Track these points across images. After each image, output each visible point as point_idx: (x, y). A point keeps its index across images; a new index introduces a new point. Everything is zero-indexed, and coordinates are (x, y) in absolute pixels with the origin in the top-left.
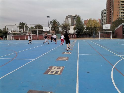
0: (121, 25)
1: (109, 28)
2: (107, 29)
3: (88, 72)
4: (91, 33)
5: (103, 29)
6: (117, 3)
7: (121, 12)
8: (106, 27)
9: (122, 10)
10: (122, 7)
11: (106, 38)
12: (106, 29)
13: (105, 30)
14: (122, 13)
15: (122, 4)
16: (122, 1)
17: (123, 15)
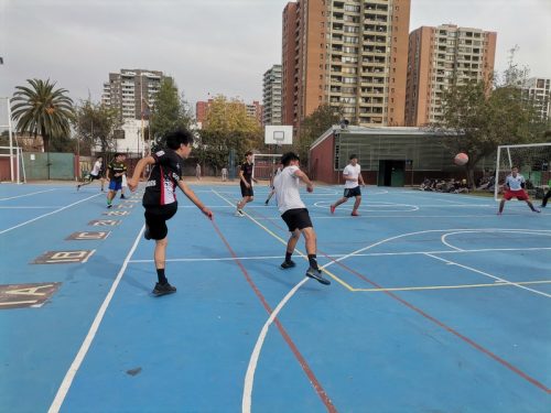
0: (329, 133)
1: (289, 140)
2: (280, 143)
4: (221, 156)
5: (267, 142)
6: (318, 50)
7: (330, 83)
8: (278, 135)
9: (333, 77)
10: (333, 66)
12: (275, 142)
13: (274, 148)
14: (335, 89)
15: (334, 56)
16: (334, 46)
17: (338, 98)
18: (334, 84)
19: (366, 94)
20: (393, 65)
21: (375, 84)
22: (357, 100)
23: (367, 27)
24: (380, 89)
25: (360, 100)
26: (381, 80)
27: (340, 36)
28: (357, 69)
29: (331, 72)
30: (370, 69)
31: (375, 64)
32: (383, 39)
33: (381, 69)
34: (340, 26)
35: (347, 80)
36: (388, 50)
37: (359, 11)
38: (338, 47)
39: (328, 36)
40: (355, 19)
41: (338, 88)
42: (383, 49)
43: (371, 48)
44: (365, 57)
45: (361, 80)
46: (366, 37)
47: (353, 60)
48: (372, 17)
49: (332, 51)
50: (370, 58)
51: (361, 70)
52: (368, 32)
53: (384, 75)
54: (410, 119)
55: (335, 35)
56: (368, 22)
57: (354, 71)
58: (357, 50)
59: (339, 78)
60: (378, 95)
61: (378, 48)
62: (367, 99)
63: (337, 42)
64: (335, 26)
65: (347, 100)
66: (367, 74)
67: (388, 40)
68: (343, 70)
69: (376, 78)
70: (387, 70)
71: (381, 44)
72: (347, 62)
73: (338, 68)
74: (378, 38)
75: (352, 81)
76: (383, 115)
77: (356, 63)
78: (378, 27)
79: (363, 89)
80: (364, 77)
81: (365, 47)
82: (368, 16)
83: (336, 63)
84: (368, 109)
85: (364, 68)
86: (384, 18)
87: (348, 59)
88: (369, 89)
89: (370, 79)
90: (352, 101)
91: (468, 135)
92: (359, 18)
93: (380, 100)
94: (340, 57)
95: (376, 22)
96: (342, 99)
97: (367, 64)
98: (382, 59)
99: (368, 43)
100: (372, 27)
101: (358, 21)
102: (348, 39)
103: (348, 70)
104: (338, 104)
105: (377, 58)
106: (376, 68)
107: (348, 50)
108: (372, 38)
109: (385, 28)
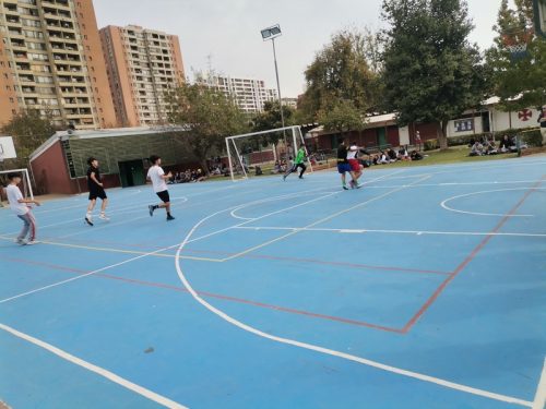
0: (53, 140)
2: (1, 157)
7: (20, 83)
9: (21, 75)
10: (18, 64)
14: (28, 90)
15: (16, 52)
16: (13, 40)
17: (35, 99)
18: (25, 84)
19: (68, 94)
20: (90, 65)
21: (74, 83)
22: (59, 101)
23: (49, 22)
24: (83, 89)
25: (63, 101)
26: (80, 79)
27: (19, 30)
28: (49, 67)
29: (17, 70)
30: (65, 67)
31: (70, 62)
32: (72, 36)
33: (78, 68)
34: (16, 18)
35: (41, 80)
36: (80, 48)
37: (35, 3)
38: (20, 42)
40: (31, 12)
41: (32, 88)
42: (74, 46)
43: (60, 45)
44: (55, 54)
45: (58, 79)
46: (52, 33)
47: (42, 57)
48: (53, 11)
49: (13, 47)
50: (63, 56)
51: (55, 68)
52: (52, 28)
53: (83, 73)
54: (122, 120)
55: (11, 29)
56: (49, 16)
57: (46, 69)
58: (43, 46)
59: (31, 77)
60: (81, 94)
61: (68, 45)
62: (71, 100)
63: (16, 35)
64: (9, 17)
65: (46, 101)
66: (62, 72)
67: (77, 37)
68: (32, 67)
69: (74, 77)
70: (84, 69)
71: (71, 41)
72: (35, 59)
73: (26, 66)
74: (66, 34)
75: (47, 80)
76: (93, 115)
77: (47, 61)
78: (63, 23)
79: (64, 89)
80: (60, 76)
81: (54, 44)
82: (47, 10)
83: (22, 60)
84: (74, 111)
85: (59, 67)
86: (67, 13)
87: (36, 56)
88: (70, 89)
89: (68, 78)
90: (53, 102)
91: (195, 130)
92: (36, 10)
93: (85, 100)
94: (24, 53)
95: (59, 17)
96: (40, 101)
97: (60, 62)
98: (76, 58)
99: (55, 39)
100: (56, 22)
101: (37, 15)
102: (30, 34)
103: (38, 68)
104: (37, 107)
105: (70, 56)
106: (72, 67)
107: (33, 46)
108: (58, 34)
109: (70, 25)
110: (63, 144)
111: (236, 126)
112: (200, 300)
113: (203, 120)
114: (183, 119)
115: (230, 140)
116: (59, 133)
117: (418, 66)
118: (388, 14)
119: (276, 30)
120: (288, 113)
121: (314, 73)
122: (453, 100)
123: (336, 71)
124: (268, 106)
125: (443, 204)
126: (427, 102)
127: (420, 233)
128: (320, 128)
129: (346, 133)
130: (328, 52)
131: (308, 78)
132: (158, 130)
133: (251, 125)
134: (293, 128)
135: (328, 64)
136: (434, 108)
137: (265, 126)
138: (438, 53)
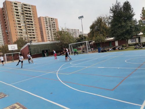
0: (26, 45)
1: (16, 48)
2: (14, 50)
3: (52, 93)
5: (9, 50)
9: (19, 29)
10: (18, 26)
11: (14, 61)
12: (12, 50)
14: (20, 33)
15: (18, 24)
16: (17, 21)
17: (22, 35)
19: (30, 34)
20: (36, 26)
21: (31, 31)
22: (28, 36)
23: (26, 16)
24: (34, 32)
25: (29, 35)
26: (33, 30)
27: (19, 18)
29: (18, 28)
30: (29, 27)
31: (30, 26)
32: (31, 19)
33: (33, 27)
34: (18, 15)
35: (24, 30)
36: (33, 22)
37: (23, 12)
38: (19, 21)
39: (15, 18)
40: (22, 14)
41: (21, 32)
42: (32, 22)
43: (29, 22)
44: (27, 24)
45: (28, 30)
46: (27, 19)
47: (24, 25)
48: (27, 14)
49: (17, 22)
50: (29, 24)
51: (27, 27)
52: (27, 18)
53: (34, 28)
54: (43, 40)
55: (17, 18)
56: (26, 15)
57: (25, 28)
58: (25, 22)
59: (21, 30)
60: (33, 34)
61: (30, 22)
62: (31, 35)
63: (18, 20)
64: (17, 15)
66: (29, 28)
67: (33, 19)
68: (22, 27)
69: (32, 29)
72: (22, 25)
73: (20, 27)
74: (30, 19)
75: (25, 30)
76: (36, 39)
77: (25, 26)
78: (29, 16)
79: (29, 32)
80: (28, 29)
81: (27, 21)
82: (26, 13)
84: (31, 38)
85: (28, 27)
86: (31, 14)
87: (23, 25)
88: (30, 32)
89: (30, 30)
90: (26, 36)
91: (61, 42)
92: (23, 13)
93: (34, 35)
94: (20, 24)
95: (29, 15)
96: (23, 35)
97: (28, 26)
98: (32, 25)
99: (27, 20)
100: (28, 16)
101: (24, 15)
102: (22, 19)
103: (23, 28)
104: (22, 37)
105: (31, 24)
106: (31, 27)
107: (22, 22)
108: (28, 19)
109: (31, 17)
110: (29, 46)
111: (72, 41)
112: (63, 83)
113: (63, 40)
114: (58, 39)
115: (70, 45)
116: (28, 43)
117: (120, 25)
118: (111, 12)
119: (82, 17)
120: (85, 38)
121: (92, 27)
122: (129, 34)
123: (98, 27)
124: (80, 36)
125: (126, 61)
126: (122, 34)
127: (119, 68)
128: (94, 42)
129: (100, 43)
130: (96, 22)
131: (91, 28)
132: (52, 42)
133: (76, 41)
134: (86, 41)
135: (96, 25)
136: (124, 36)
137: (79, 41)
138: (125, 21)
